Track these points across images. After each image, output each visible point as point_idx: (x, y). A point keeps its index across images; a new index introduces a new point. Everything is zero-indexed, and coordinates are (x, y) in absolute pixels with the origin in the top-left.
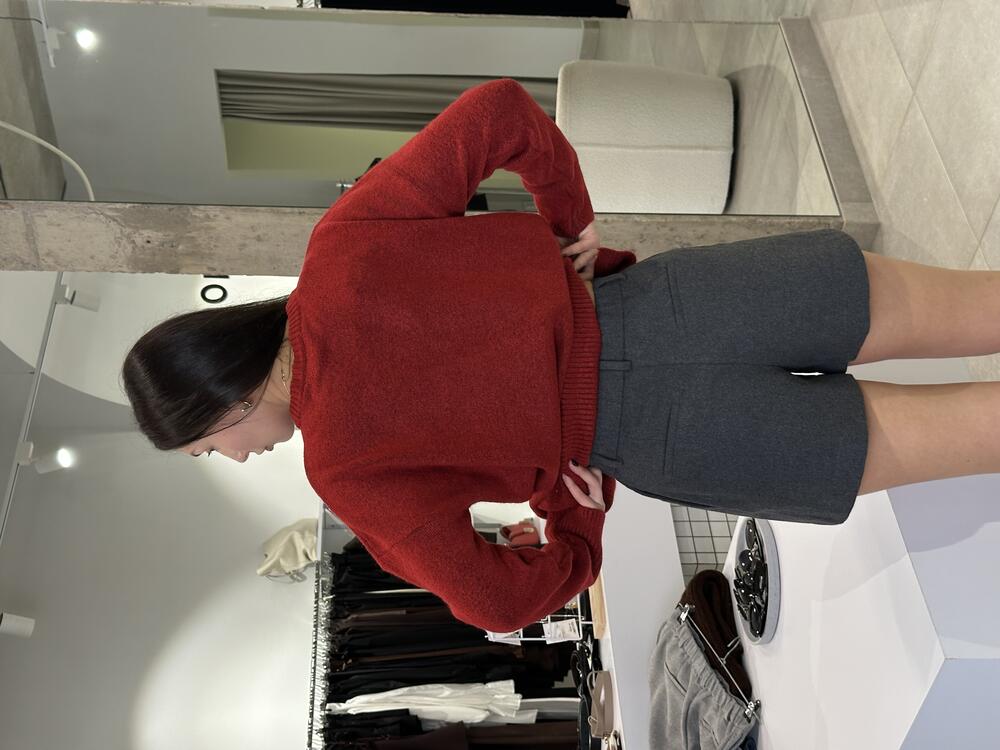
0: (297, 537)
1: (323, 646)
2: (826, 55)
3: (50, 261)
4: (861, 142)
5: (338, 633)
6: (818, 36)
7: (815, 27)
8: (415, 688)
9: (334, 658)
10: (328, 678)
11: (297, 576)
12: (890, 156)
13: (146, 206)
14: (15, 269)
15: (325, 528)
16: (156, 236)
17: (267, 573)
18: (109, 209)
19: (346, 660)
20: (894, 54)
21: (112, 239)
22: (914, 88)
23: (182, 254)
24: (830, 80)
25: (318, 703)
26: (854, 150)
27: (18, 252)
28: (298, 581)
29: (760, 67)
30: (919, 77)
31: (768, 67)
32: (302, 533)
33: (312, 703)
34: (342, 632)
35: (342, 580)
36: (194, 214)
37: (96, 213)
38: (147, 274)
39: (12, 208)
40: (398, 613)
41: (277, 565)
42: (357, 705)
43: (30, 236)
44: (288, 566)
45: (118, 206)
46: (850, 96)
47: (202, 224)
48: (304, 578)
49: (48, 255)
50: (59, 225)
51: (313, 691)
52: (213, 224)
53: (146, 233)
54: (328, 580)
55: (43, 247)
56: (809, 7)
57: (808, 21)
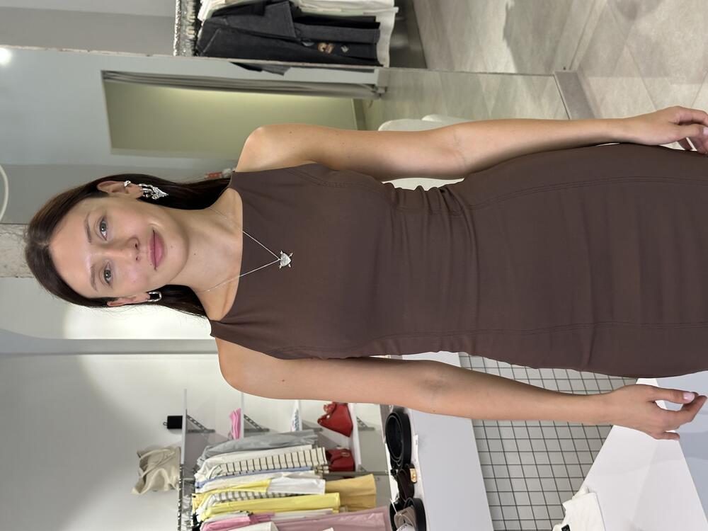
6: (585, 87)
7: (582, 80)
37: (9, 233)
56: (576, 64)
57: (575, 75)
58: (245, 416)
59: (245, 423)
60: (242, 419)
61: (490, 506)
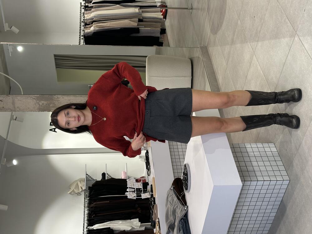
0: (79, 183)
1: (86, 212)
2: (210, 55)
3: (18, 109)
4: (217, 77)
5: (91, 208)
6: (208, 50)
7: (208, 48)
8: (112, 221)
9: (89, 215)
10: (88, 220)
11: (79, 194)
12: (223, 81)
13: (43, 96)
14: (9, 112)
15: (86, 181)
16: (45, 103)
17: (70, 193)
18: (33, 96)
19: (93, 215)
20: (223, 57)
21: (34, 103)
22: (227, 65)
23: (51, 107)
24: (211, 62)
25: (85, 227)
26: (216, 79)
27: (10, 107)
28: (79, 195)
29: (197, 57)
30: (228, 63)
31: (199, 57)
32: (80, 182)
33: (84, 227)
34: (92, 208)
35: (92, 194)
36: (55, 97)
37: (30, 97)
38: (42, 112)
39: (9, 97)
40: (107, 202)
41: (73, 191)
42: (96, 227)
43: (13, 103)
44: (76, 191)
45: (36, 95)
46: (215, 66)
47: (57, 99)
48: (81, 195)
49: (18, 108)
50: (21, 100)
51: (84, 224)
52: (59, 99)
53: (43, 102)
54: (88, 194)
55: (16, 106)
56: (206, 44)
57: (206, 47)
58: (107, 174)
59: (107, 176)
60: (106, 175)
61: (173, 173)
